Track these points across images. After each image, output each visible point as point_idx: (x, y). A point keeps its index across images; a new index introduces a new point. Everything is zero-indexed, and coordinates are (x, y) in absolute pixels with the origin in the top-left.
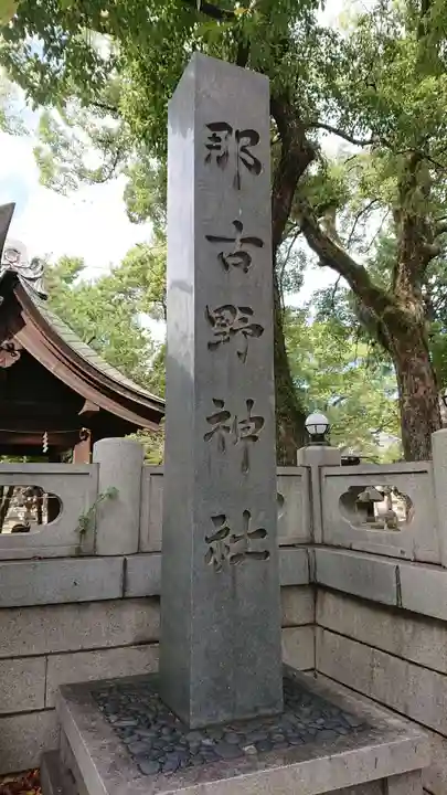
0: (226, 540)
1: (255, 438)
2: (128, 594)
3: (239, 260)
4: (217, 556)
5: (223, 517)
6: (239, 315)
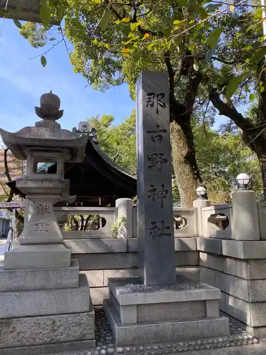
0: (156, 230)
1: (165, 197)
2: (129, 251)
3: (158, 138)
4: (153, 234)
5: (154, 222)
6: (159, 156)
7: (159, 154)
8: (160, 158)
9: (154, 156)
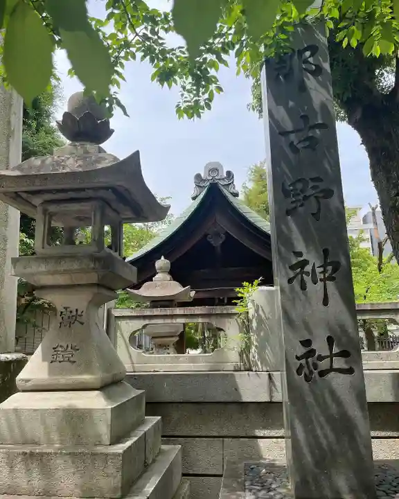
0: (314, 359)
1: (334, 279)
2: (273, 400)
3: (307, 143)
4: (307, 371)
5: (308, 341)
6: (311, 184)
7: (312, 179)
8: (313, 188)
9: (299, 186)
